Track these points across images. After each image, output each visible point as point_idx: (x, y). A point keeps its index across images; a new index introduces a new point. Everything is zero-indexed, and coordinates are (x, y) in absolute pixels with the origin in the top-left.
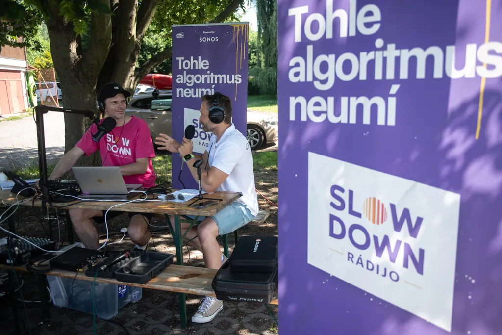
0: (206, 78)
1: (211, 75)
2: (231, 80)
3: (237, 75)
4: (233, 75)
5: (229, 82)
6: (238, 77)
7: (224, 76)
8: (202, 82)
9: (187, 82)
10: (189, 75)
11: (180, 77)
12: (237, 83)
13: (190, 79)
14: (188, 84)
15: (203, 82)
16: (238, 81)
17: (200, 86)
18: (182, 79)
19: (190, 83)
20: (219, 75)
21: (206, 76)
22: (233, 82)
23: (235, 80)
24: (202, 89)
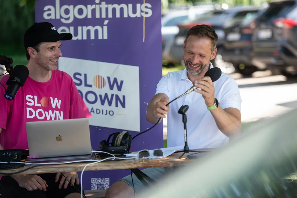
0: (94, 11)
1: (101, 6)
2: (134, 11)
3: (145, 4)
4: (138, 5)
5: (132, 16)
6: (146, 7)
7: (124, 6)
8: (87, 16)
9: (61, 17)
10: (65, 7)
11: (49, 10)
12: (145, 16)
13: (67, 12)
14: (63, 21)
15: (90, 16)
16: (147, 13)
17: (85, 22)
18: (52, 12)
19: (68, 19)
20: (115, 6)
21: (94, 6)
22: (138, 14)
23: (142, 11)
24: (87, 26)
